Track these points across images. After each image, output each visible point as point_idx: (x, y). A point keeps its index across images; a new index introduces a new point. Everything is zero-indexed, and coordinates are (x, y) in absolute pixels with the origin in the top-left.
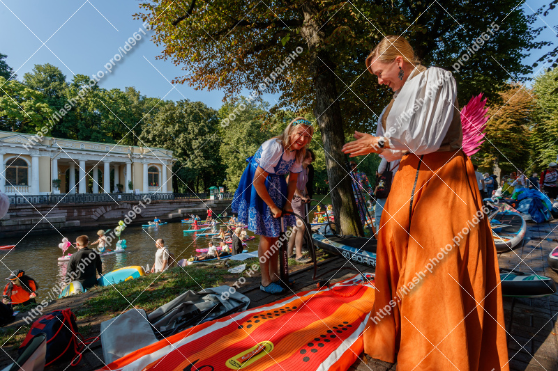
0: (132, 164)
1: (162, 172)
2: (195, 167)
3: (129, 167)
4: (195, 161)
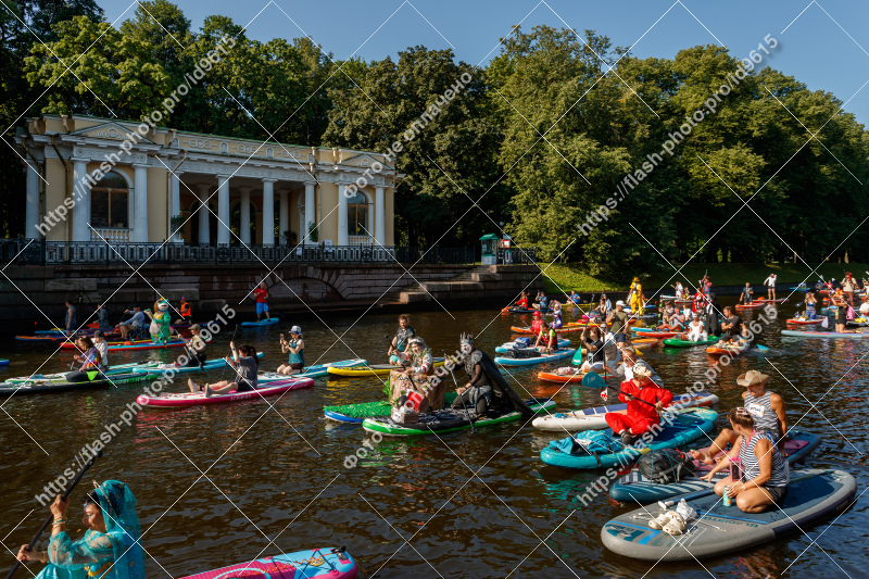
0: (316, 186)
1: (374, 204)
3: (309, 191)
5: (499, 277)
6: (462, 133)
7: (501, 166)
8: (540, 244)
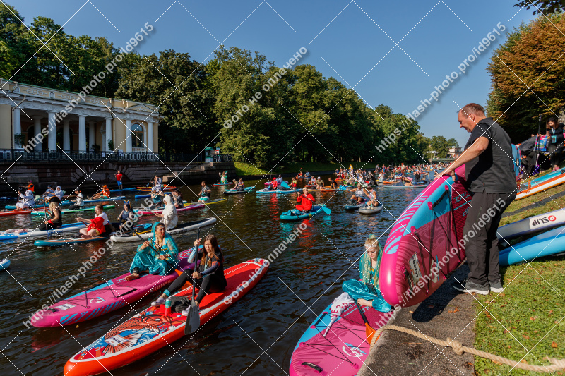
0: (113, 120)
1: (147, 131)
2: (183, 128)
3: (108, 123)
4: (183, 121)
5: (214, 168)
6: (195, 96)
7: (215, 114)
8: (234, 152)
